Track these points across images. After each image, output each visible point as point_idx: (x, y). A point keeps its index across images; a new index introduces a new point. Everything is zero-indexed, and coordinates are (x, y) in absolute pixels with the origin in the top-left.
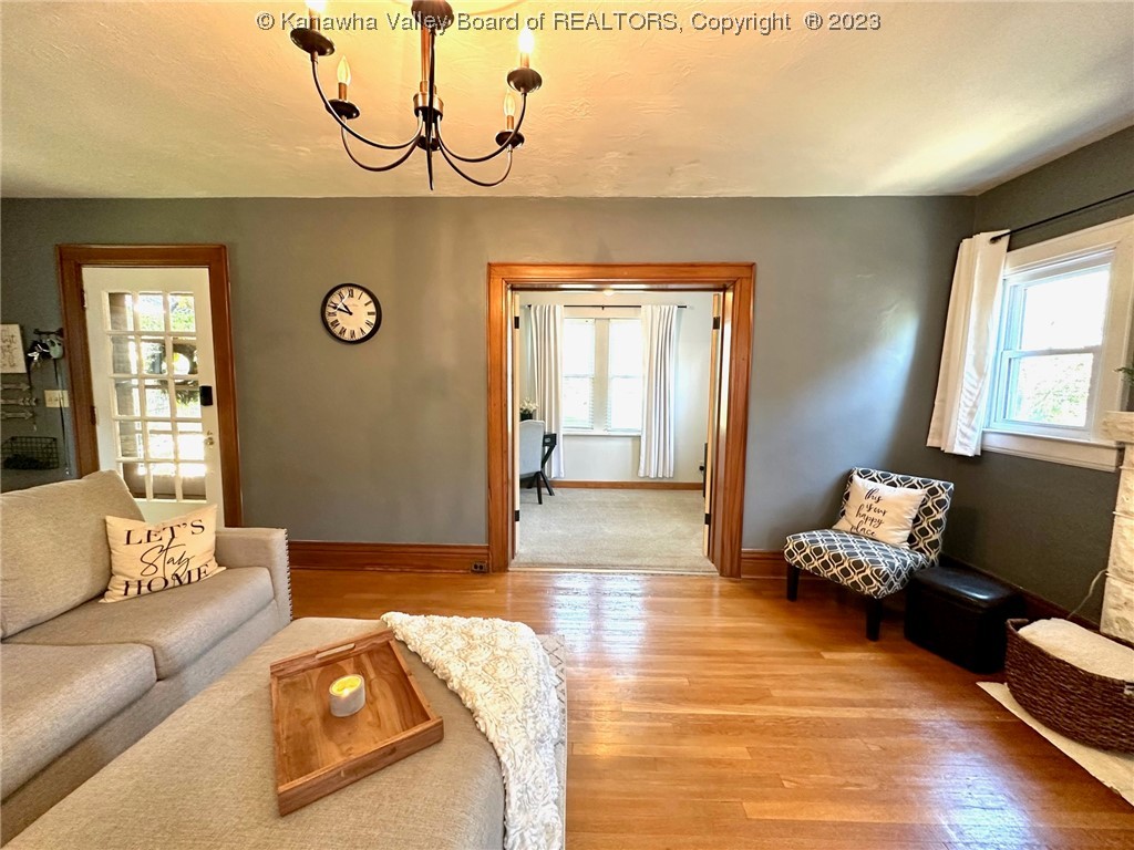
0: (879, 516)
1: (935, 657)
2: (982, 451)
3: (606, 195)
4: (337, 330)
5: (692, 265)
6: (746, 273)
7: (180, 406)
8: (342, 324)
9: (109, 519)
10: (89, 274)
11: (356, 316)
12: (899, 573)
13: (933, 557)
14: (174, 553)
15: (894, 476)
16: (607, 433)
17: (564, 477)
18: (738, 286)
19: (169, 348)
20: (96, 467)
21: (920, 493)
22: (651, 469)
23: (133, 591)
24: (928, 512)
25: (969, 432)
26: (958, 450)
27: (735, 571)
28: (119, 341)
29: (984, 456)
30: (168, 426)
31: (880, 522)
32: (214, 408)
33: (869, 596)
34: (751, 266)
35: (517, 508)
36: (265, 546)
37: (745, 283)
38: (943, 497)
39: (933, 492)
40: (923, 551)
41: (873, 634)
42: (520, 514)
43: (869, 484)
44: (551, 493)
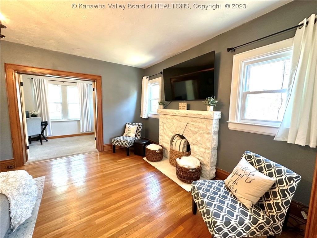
0: (130, 132)
1: (138, 156)
2: (148, 117)
3: (54, 50)
6: (99, 78)
12: (132, 142)
13: (139, 138)
15: (134, 124)
16: (68, 120)
17: (52, 135)
18: (97, 81)
21: (137, 126)
22: (84, 130)
24: (138, 130)
25: (145, 114)
26: (144, 117)
27: (102, 150)
29: (148, 118)
31: (130, 133)
33: (127, 147)
35: (28, 145)
37: (99, 80)
38: (140, 126)
39: (139, 126)
40: (137, 137)
41: (128, 155)
42: (29, 147)
43: (129, 125)
44: (47, 141)
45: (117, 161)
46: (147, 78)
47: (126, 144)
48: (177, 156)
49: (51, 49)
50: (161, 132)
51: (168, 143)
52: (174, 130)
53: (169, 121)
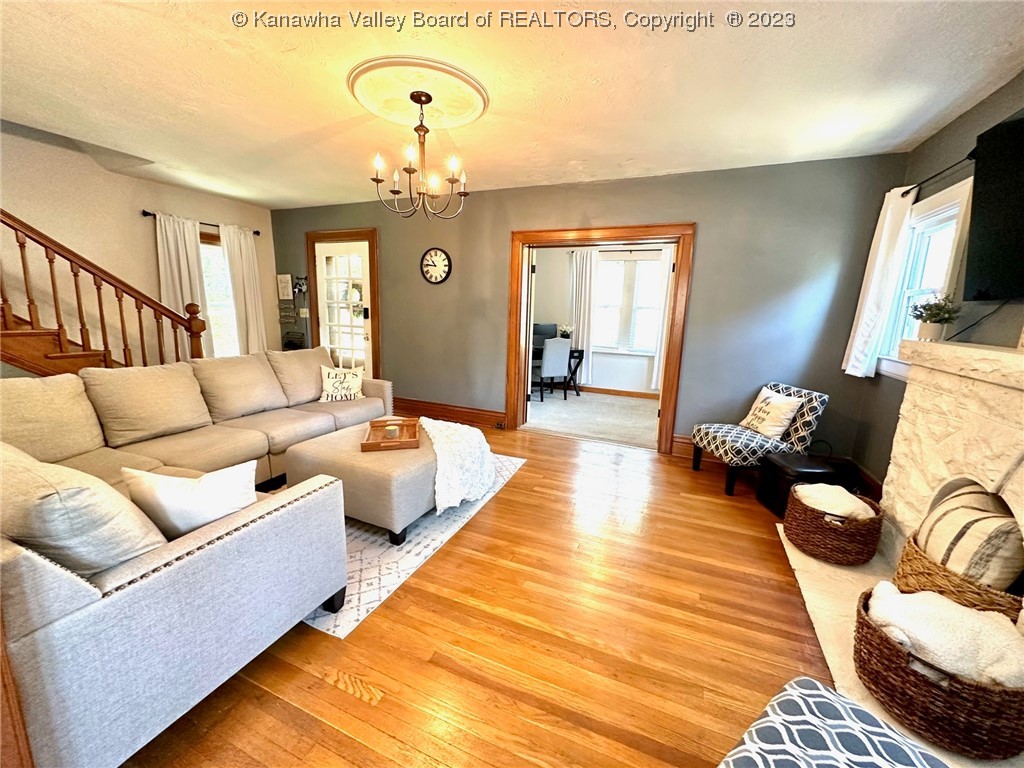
0: (764, 415)
2: (878, 374)
4: (428, 276)
5: (647, 227)
6: (689, 232)
7: (355, 318)
8: (431, 273)
9: (322, 366)
10: (318, 246)
11: (438, 267)
13: (798, 448)
14: (345, 385)
15: (794, 389)
16: (628, 352)
17: (591, 384)
18: (682, 241)
19: (351, 286)
20: (319, 345)
21: (804, 399)
23: (330, 399)
24: (803, 415)
25: (862, 357)
26: (850, 370)
27: (668, 450)
28: (329, 282)
29: (877, 379)
30: (348, 330)
31: (763, 420)
32: (369, 320)
34: (693, 225)
35: (529, 393)
36: (381, 389)
37: (688, 237)
38: (815, 404)
39: (810, 400)
40: (792, 443)
41: (729, 492)
42: (531, 398)
43: (773, 393)
44: (578, 395)
45: (682, 494)
46: (905, 194)
47: (726, 453)
48: (923, 579)
49: (581, 180)
50: (899, 448)
51: (920, 508)
52: (959, 457)
53: (945, 403)
